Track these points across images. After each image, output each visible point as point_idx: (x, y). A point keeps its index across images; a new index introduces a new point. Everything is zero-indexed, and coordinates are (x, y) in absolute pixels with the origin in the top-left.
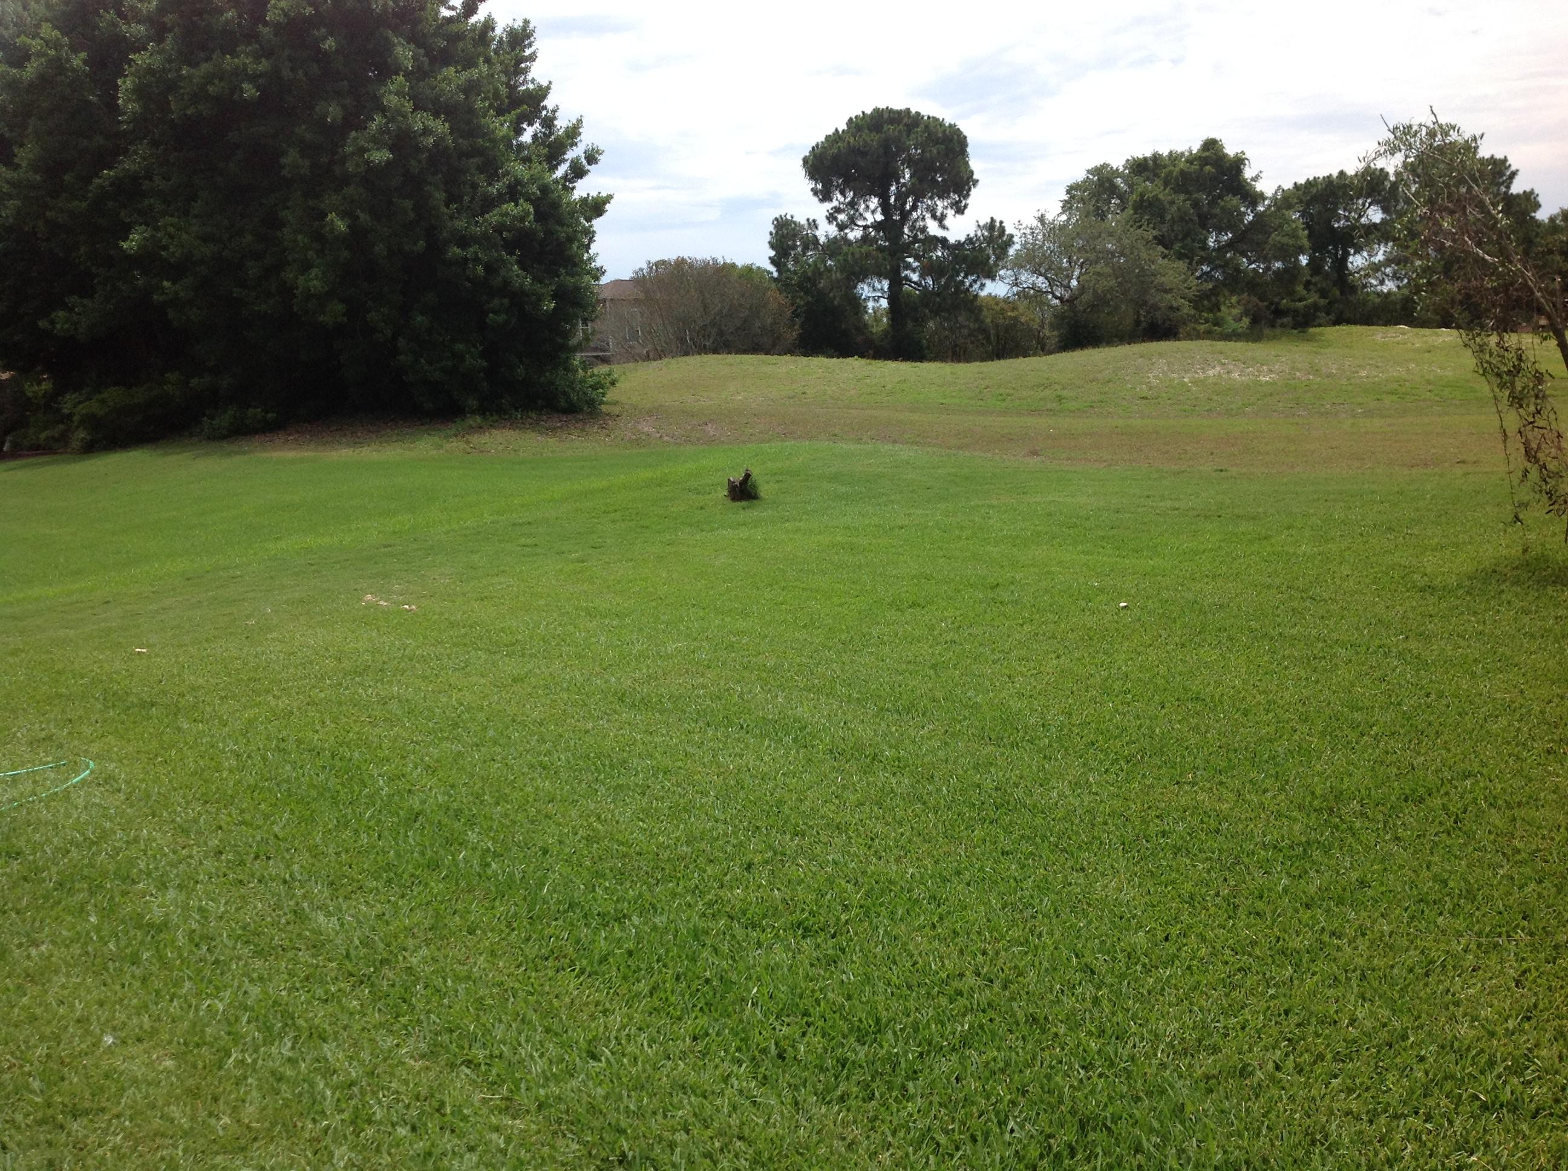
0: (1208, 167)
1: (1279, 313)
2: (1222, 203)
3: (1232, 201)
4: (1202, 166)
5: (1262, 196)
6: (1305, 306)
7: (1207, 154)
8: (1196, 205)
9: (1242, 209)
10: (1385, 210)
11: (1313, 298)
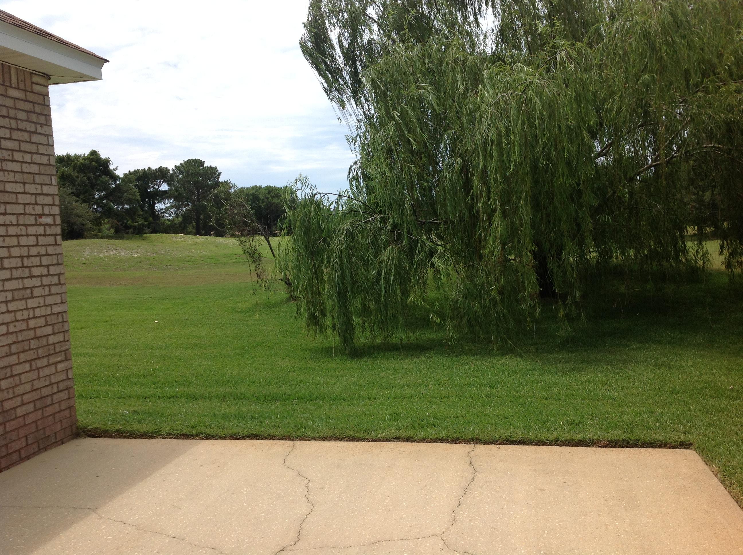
0: (94, 163)
1: (127, 227)
2: (101, 179)
3: (105, 178)
4: (91, 162)
5: (118, 177)
6: (138, 225)
7: (92, 157)
8: (89, 178)
9: (110, 182)
10: (169, 185)
11: (141, 221)
